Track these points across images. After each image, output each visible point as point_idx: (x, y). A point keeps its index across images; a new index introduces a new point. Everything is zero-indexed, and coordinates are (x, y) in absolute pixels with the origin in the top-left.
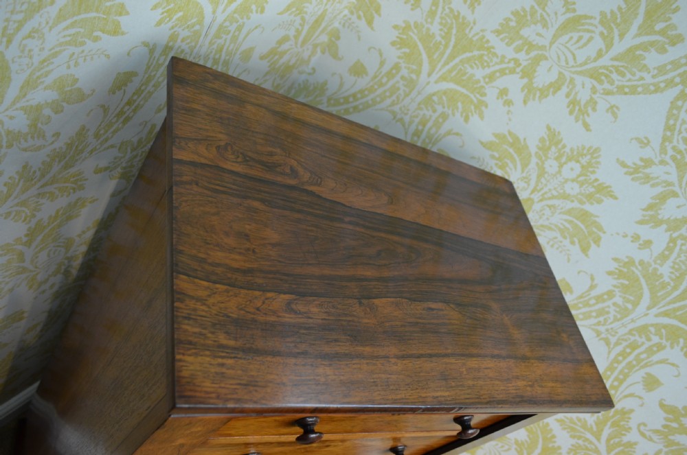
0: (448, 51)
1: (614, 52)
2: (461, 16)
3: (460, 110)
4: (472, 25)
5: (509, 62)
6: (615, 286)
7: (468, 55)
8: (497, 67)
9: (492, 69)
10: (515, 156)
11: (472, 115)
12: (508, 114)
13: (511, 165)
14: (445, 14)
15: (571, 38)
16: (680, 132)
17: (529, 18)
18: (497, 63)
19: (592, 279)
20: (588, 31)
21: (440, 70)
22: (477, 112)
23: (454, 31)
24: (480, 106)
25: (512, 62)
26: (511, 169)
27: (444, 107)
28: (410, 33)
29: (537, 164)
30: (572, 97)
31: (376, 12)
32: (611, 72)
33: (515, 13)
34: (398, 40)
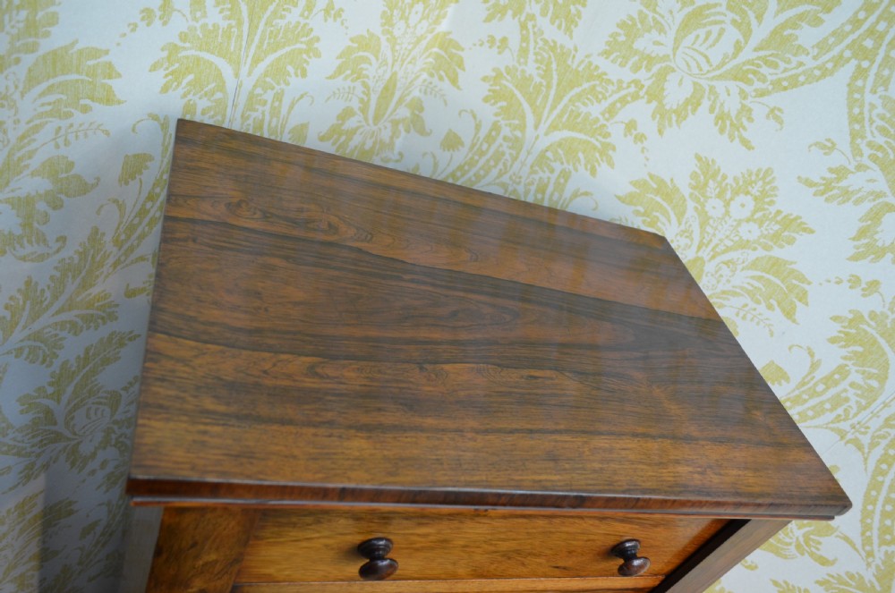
0: (553, 92)
1: (754, 41)
2: (558, 45)
3: (583, 161)
4: (573, 52)
5: (628, 87)
6: (845, 358)
7: (577, 90)
8: (616, 96)
9: (610, 100)
10: (665, 204)
11: (599, 165)
12: (643, 152)
13: (662, 219)
14: (539, 48)
15: (698, 36)
16: (872, 122)
17: (639, 26)
18: (614, 92)
19: (811, 354)
20: (716, 23)
21: (548, 117)
22: (604, 158)
23: (554, 66)
24: (606, 150)
25: (633, 85)
26: (664, 224)
27: (562, 163)
28: (504, 82)
29: (696, 209)
30: (717, 111)
31: (459, 67)
32: (759, 66)
33: (622, 25)
34: (491, 93)
